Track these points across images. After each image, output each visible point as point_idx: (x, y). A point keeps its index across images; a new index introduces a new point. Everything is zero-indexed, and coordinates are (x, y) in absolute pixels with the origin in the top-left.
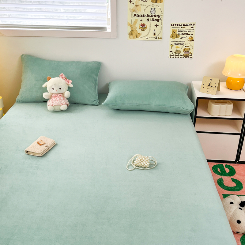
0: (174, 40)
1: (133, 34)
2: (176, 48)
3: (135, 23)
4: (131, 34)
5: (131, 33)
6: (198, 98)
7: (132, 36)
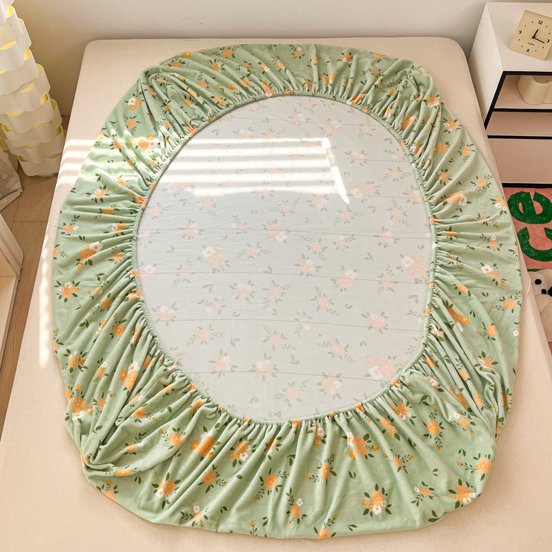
6: (505, 74)
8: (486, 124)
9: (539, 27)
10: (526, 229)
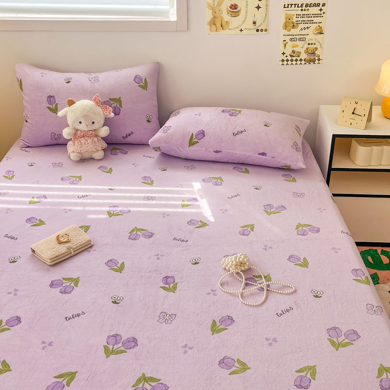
1: (217, 24)
2: (293, 47)
3: (220, 4)
4: (213, 23)
5: (212, 21)
6: (334, 136)
7: (214, 27)
8: (328, 183)
9: (356, 106)
10: (376, 274)
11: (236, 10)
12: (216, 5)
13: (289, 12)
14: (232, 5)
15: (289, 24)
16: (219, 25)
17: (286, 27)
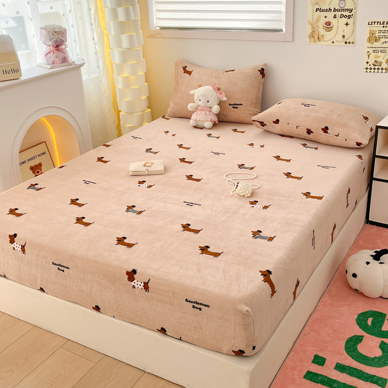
0: (372, 46)
1: (315, 36)
2: (375, 58)
3: (317, 21)
4: (312, 36)
5: (311, 34)
6: (378, 127)
7: (312, 39)
11: (329, 26)
12: (314, 22)
13: (372, 29)
14: (327, 22)
15: (373, 38)
16: (316, 38)
17: (369, 40)
